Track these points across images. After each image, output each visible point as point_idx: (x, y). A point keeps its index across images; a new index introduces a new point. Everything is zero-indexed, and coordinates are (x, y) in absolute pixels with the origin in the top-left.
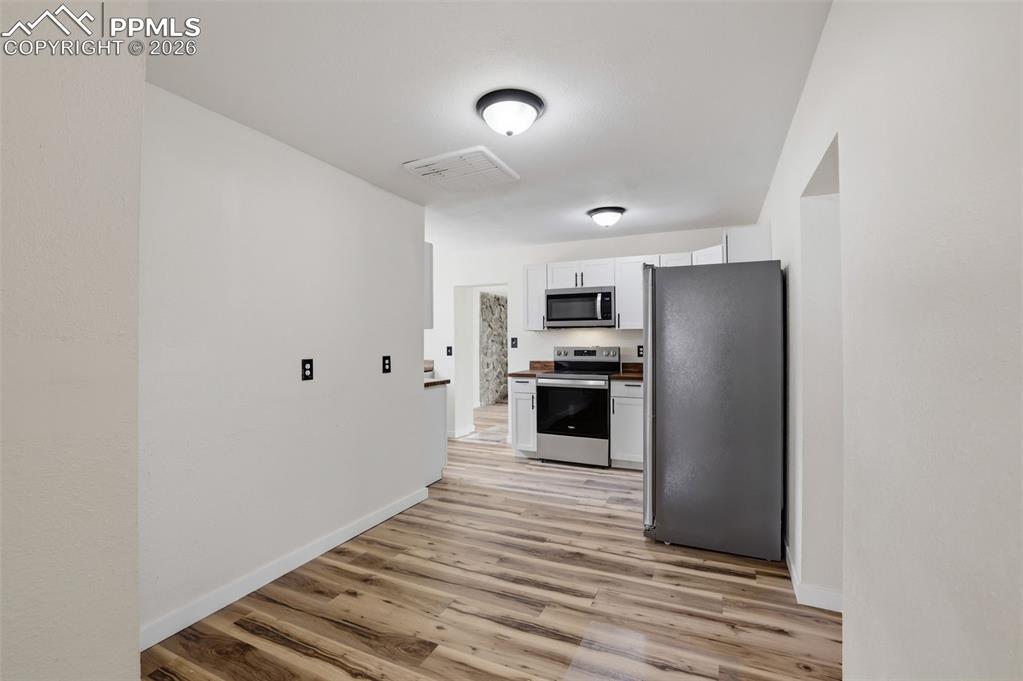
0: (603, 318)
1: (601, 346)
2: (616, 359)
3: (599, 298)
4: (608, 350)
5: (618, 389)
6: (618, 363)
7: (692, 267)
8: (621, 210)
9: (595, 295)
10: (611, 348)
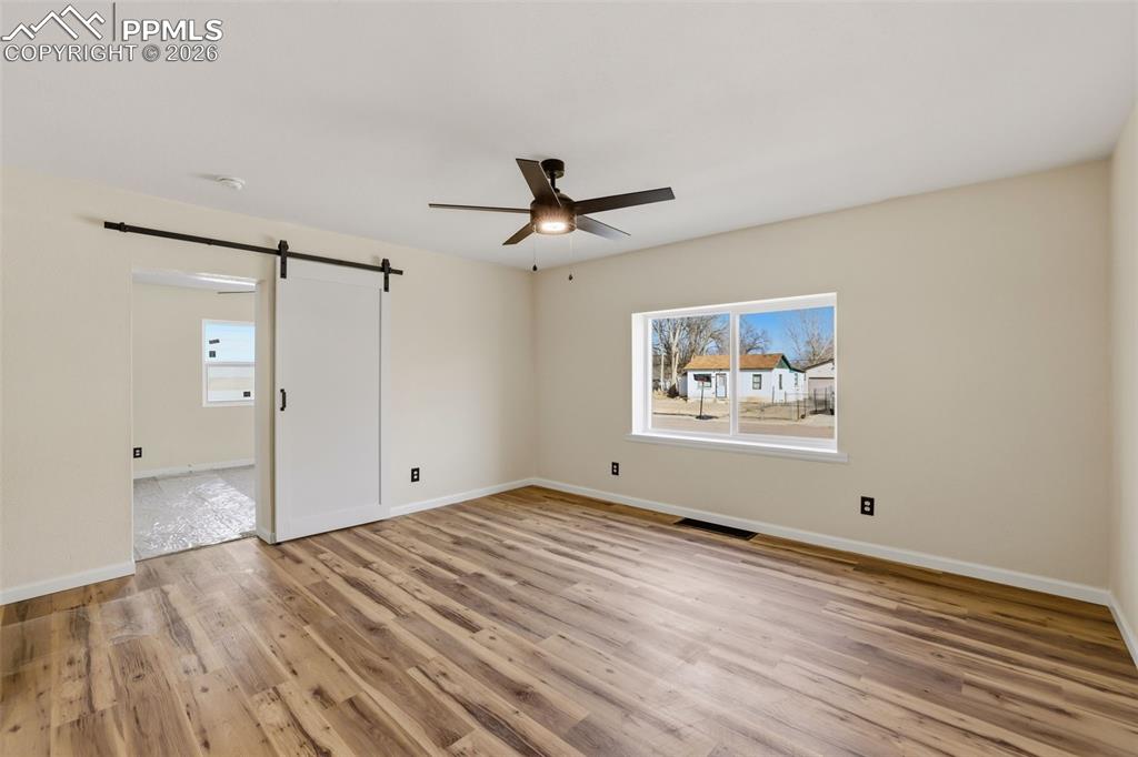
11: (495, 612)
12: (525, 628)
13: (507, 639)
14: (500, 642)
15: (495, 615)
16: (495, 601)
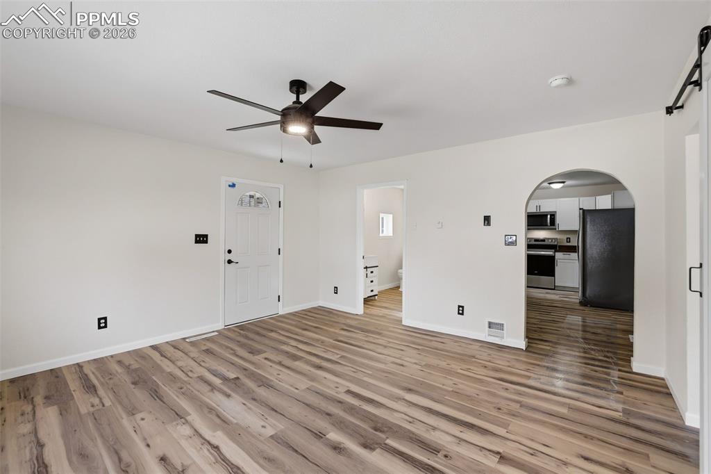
0: (551, 225)
1: (547, 237)
2: (556, 243)
3: (549, 216)
4: (552, 239)
5: (559, 255)
6: (556, 245)
7: (596, 210)
8: (563, 182)
9: (547, 215)
10: (554, 239)
11: (340, 404)
12: (318, 393)
13: (329, 387)
14: (332, 386)
15: (340, 402)
16: (342, 414)
